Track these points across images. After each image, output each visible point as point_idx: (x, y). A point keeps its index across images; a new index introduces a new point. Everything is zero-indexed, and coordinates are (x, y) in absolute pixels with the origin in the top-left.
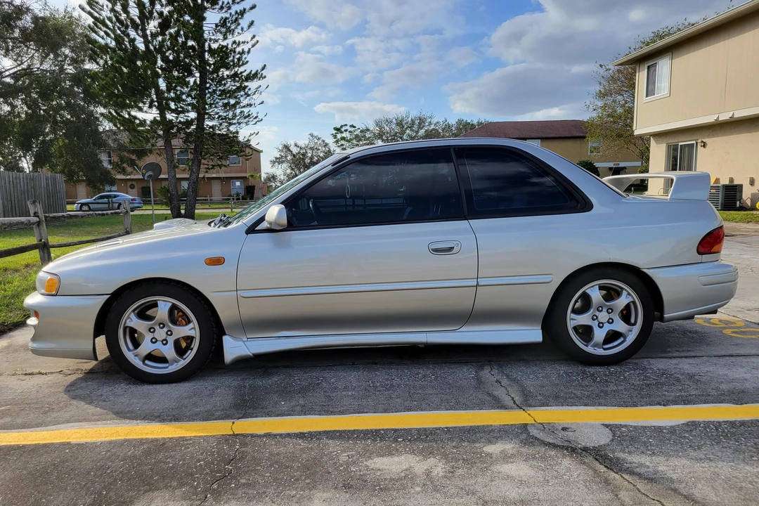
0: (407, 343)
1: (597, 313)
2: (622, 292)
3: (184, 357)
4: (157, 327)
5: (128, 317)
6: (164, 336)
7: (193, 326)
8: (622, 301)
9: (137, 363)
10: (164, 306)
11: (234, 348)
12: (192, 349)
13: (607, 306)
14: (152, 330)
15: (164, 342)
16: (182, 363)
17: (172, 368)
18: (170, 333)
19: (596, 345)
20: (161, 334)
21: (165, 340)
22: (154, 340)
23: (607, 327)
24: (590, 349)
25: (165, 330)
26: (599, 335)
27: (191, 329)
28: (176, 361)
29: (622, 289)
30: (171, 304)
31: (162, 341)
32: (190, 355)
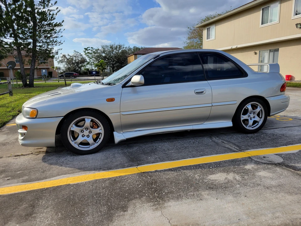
0: (183, 130)
1: (250, 115)
2: (258, 106)
3: (97, 142)
4: (85, 130)
5: (72, 126)
6: (88, 134)
7: (101, 129)
8: (258, 110)
9: (76, 146)
10: (88, 121)
11: (118, 137)
12: (100, 139)
13: (253, 111)
14: (82, 131)
15: (88, 136)
16: (96, 145)
17: (92, 147)
18: (90, 132)
19: (250, 126)
20: (86, 133)
21: (88, 135)
22: (83, 136)
23: (253, 119)
24: (247, 128)
25: (88, 131)
26: (251, 122)
27: (101, 130)
28: (93, 144)
29: (258, 105)
30: (91, 119)
31: (87, 136)
32: (99, 141)
